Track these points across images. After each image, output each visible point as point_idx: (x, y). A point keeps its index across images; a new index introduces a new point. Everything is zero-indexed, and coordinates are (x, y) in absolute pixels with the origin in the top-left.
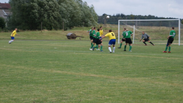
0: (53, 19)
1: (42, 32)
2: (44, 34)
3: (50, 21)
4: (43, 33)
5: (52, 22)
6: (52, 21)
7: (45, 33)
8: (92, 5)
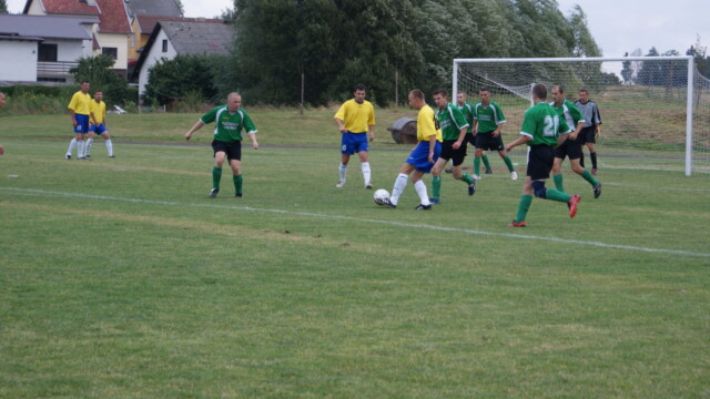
0: (387, 63)
1: (302, 113)
2: (308, 122)
3: (374, 72)
4: (306, 118)
5: (380, 77)
6: (383, 72)
7: (314, 118)
8: (578, 8)
